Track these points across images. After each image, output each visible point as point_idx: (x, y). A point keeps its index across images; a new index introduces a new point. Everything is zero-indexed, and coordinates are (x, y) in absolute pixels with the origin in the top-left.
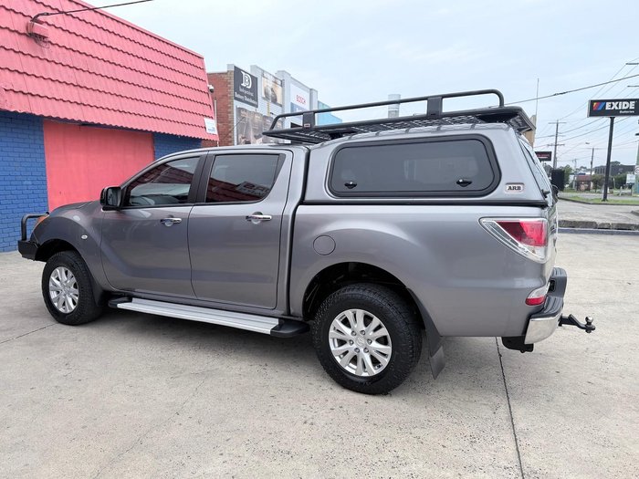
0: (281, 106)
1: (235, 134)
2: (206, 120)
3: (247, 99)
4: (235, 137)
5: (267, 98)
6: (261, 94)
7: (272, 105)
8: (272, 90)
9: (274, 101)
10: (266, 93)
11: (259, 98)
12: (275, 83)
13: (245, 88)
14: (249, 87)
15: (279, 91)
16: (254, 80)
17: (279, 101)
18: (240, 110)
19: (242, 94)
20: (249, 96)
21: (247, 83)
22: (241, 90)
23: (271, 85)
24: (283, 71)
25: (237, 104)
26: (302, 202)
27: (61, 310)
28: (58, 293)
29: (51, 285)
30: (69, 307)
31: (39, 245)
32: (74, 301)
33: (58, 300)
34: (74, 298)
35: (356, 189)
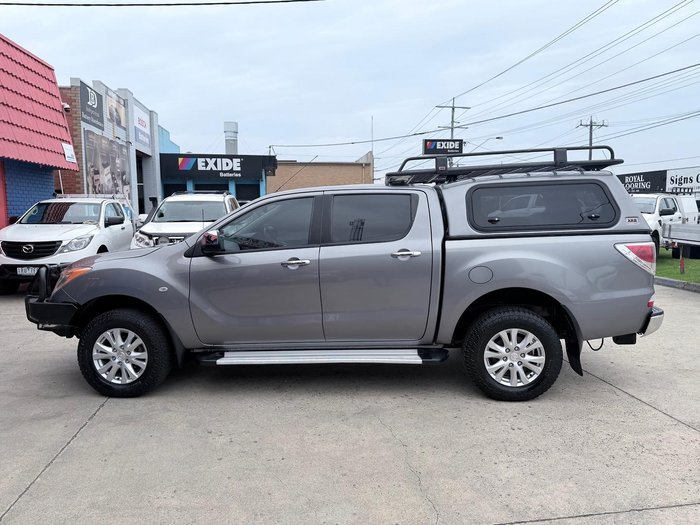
0: (125, 129)
1: (84, 162)
2: (64, 145)
3: (94, 121)
4: (84, 166)
5: (111, 120)
6: (106, 115)
7: (117, 128)
8: (116, 110)
9: (119, 123)
10: (111, 114)
11: (105, 120)
12: (119, 102)
13: (91, 107)
14: (95, 106)
15: (122, 111)
16: (100, 97)
17: (123, 124)
18: (88, 132)
19: (89, 114)
20: (95, 118)
21: (92, 102)
22: (88, 110)
23: (115, 105)
24: (126, 90)
25: (84, 125)
26: (447, 237)
27: (114, 381)
28: (106, 361)
29: (95, 353)
30: (128, 376)
31: (78, 305)
32: (136, 368)
33: (109, 370)
34: (139, 363)
35: (499, 224)
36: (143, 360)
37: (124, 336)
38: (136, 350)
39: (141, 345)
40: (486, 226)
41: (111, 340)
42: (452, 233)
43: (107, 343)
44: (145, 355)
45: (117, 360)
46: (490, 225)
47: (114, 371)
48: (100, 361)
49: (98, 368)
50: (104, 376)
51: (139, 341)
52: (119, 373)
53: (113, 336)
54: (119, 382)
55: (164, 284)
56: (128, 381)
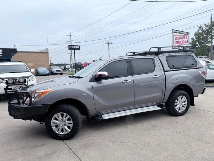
27: (61, 134)
28: (56, 126)
29: (52, 123)
30: (66, 131)
31: (49, 105)
32: (69, 127)
33: (58, 130)
34: (69, 125)
35: (175, 67)
36: (71, 124)
37: (62, 115)
38: (68, 120)
39: (69, 118)
40: (173, 68)
41: (57, 118)
42: (165, 70)
43: (56, 119)
44: (71, 122)
45: (61, 125)
46: (173, 67)
47: (60, 130)
48: (54, 127)
49: (54, 129)
50: (57, 132)
51: (68, 116)
52: (62, 130)
53: (58, 116)
54: (63, 134)
55: (85, 92)
56: (66, 133)
